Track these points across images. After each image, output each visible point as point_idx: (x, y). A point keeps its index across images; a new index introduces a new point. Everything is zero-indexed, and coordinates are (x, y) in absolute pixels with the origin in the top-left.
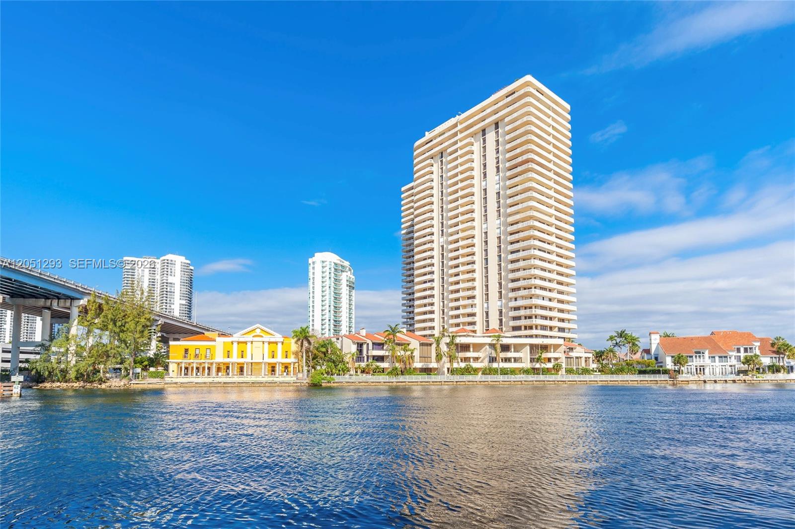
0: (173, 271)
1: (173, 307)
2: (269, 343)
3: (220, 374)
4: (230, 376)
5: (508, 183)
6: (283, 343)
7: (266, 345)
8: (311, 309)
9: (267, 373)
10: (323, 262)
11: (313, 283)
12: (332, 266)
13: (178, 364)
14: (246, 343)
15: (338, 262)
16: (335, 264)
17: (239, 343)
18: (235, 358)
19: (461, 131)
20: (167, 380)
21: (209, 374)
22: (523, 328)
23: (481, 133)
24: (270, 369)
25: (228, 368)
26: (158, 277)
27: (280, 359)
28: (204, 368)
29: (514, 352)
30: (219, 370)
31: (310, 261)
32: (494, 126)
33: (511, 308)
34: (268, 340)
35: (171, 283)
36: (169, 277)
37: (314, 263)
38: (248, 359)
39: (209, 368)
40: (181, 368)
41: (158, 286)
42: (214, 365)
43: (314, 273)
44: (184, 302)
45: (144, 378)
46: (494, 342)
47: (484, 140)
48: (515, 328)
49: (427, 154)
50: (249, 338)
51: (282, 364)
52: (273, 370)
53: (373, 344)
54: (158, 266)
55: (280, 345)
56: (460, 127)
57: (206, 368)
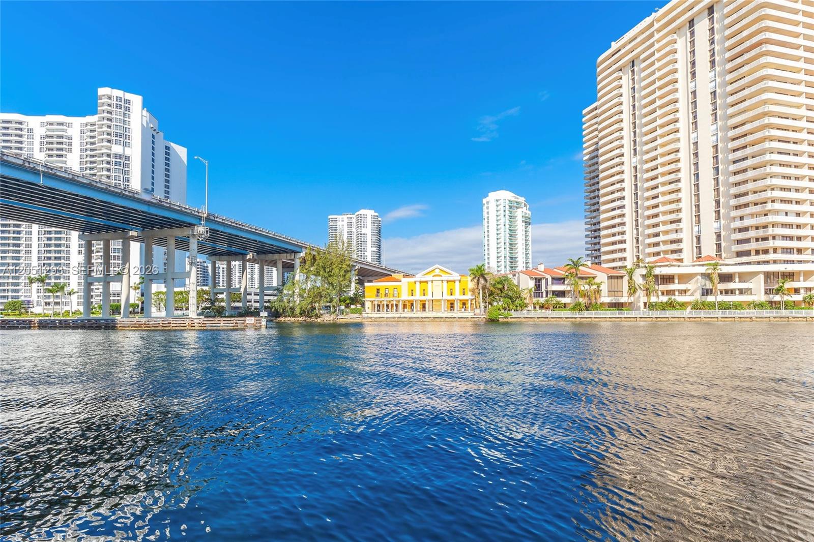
0: (365, 223)
1: (366, 254)
2: (448, 281)
3: (406, 310)
4: (414, 312)
5: (729, 77)
6: (460, 281)
7: (445, 283)
8: (486, 247)
9: (446, 309)
10: (497, 200)
11: (488, 222)
12: (507, 204)
13: (372, 302)
14: (427, 282)
15: (513, 199)
16: (510, 201)
17: (421, 282)
18: (418, 296)
19: (659, 31)
20: (365, 315)
21: (396, 311)
22: (753, 253)
23: (688, 25)
24: (449, 305)
25: (412, 305)
26: (354, 230)
27: (458, 296)
28: (392, 305)
29: (740, 281)
30: (405, 306)
31: (484, 201)
32: (706, 12)
33: (735, 229)
34: (446, 279)
35: (364, 234)
36: (362, 228)
37: (488, 203)
38: (429, 297)
39: (396, 305)
40: (374, 305)
41: (354, 237)
42: (401, 302)
43: (488, 213)
44: (374, 249)
45: (347, 313)
46: (710, 271)
47: (692, 33)
48: (739, 254)
49: (614, 67)
50: (429, 278)
51: (460, 300)
52: (452, 306)
53: (553, 279)
54: (354, 221)
55: (457, 283)
56: (656, 26)
57: (394, 305)
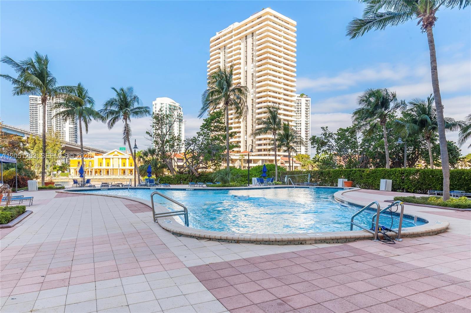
2: (122, 159)
3: (97, 174)
4: (102, 175)
5: (258, 69)
6: (129, 159)
7: (120, 160)
9: (121, 174)
13: (75, 169)
14: (110, 159)
15: (172, 104)
16: (170, 105)
17: (106, 159)
18: (104, 166)
19: (235, 35)
20: (70, 177)
21: (91, 175)
22: (263, 150)
23: (245, 38)
24: (123, 172)
25: (101, 171)
27: (128, 167)
28: (88, 171)
30: (96, 172)
32: (251, 35)
33: (258, 139)
34: (121, 157)
38: (111, 167)
39: (91, 172)
40: (77, 171)
42: (94, 170)
45: (58, 176)
46: (241, 158)
47: (246, 41)
48: (260, 150)
49: (217, 47)
50: (111, 156)
51: (129, 169)
53: (177, 159)
55: (127, 160)
56: (234, 33)
57: (90, 172)
